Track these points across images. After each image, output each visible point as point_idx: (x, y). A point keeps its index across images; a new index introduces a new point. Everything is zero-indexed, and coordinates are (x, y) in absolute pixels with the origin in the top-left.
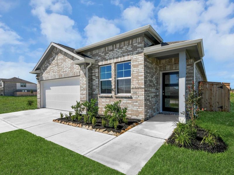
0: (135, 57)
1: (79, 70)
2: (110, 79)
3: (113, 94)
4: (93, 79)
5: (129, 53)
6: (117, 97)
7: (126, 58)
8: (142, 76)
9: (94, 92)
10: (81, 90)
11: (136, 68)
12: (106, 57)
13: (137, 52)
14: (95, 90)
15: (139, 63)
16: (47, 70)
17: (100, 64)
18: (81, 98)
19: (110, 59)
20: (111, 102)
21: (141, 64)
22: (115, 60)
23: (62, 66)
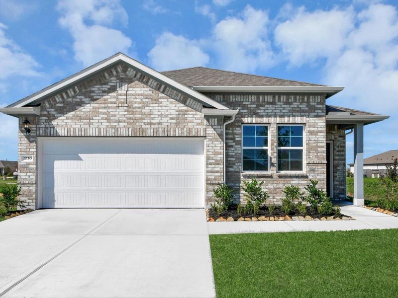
0: (312, 120)
1: (204, 127)
2: (265, 148)
3: (272, 171)
4: (230, 144)
5: (302, 114)
6: (280, 177)
7: (298, 120)
8: (322, 147)
9: (231, 167)
10: (208, 164)
11: (314, 136)
12: (259, 111)
13: (315, 114)
14: (234, 164)
15: (320, 129)
17: (247, 120)
18: (207, 179)
19: (268, 116)
20: (269, 184)
21: (321, 132)
22: (278, 120)
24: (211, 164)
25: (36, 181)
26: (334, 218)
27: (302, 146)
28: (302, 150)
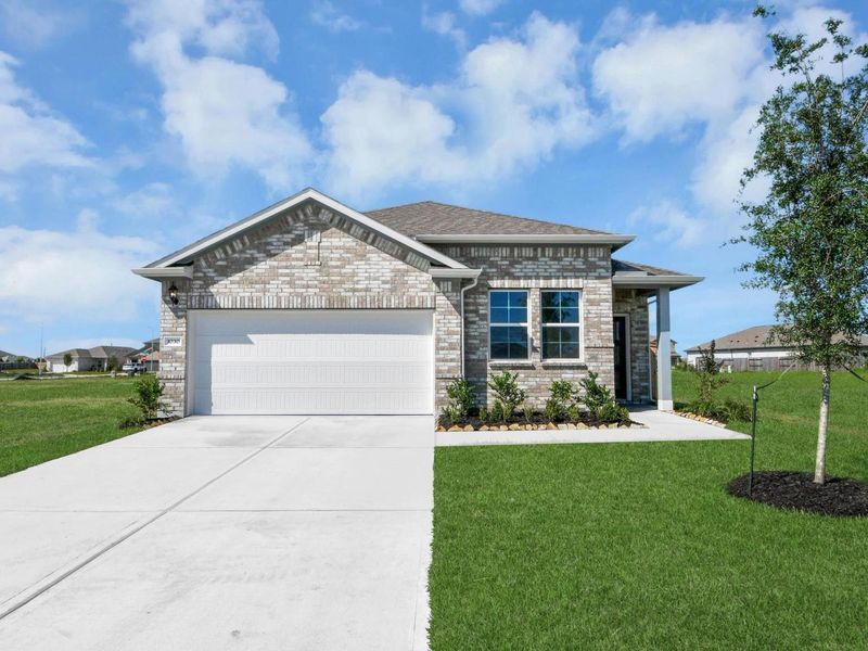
0: (592, 283)
1: (433, 294)
2: (523, 325)
3: (534, 359)
4: (471, 319)
5: (577, 274)
6: (546, 367)
7: (571, 283)
8: (607, 323)
9: (474, 353)
10: (438, 349)
11: (595, 308)
12: (514, 270)
13: (597, 274)
14: (478, 349)
15: (603, 297)
16: (247, 273)
17: (495, 283)
18: (438, 371)
19: (527, 277)
20: (530, 379)
21: (606, 301)
22: (542, 284)
23: (343, 271)
24: (443, 349)
25: (186, 375)
26: (618, 426)
27: (578, 322)
28: (578, 328)
